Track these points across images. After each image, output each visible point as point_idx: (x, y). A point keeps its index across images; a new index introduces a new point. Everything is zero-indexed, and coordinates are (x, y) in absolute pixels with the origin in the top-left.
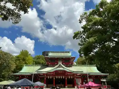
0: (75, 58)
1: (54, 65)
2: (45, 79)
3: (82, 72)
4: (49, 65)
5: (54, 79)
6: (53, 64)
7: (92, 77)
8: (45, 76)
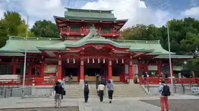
2: (60, 63)
5: (82, 63)
8: (60, 56)
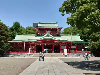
0: (61, 28)
1: (43, 35)
3: (67, 40)
4: (39, 34)
5: (43, 46)
6: (41, 34)
7: (75, 44)
8: (35, 43)
